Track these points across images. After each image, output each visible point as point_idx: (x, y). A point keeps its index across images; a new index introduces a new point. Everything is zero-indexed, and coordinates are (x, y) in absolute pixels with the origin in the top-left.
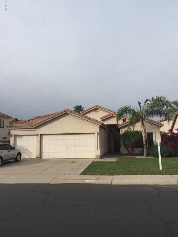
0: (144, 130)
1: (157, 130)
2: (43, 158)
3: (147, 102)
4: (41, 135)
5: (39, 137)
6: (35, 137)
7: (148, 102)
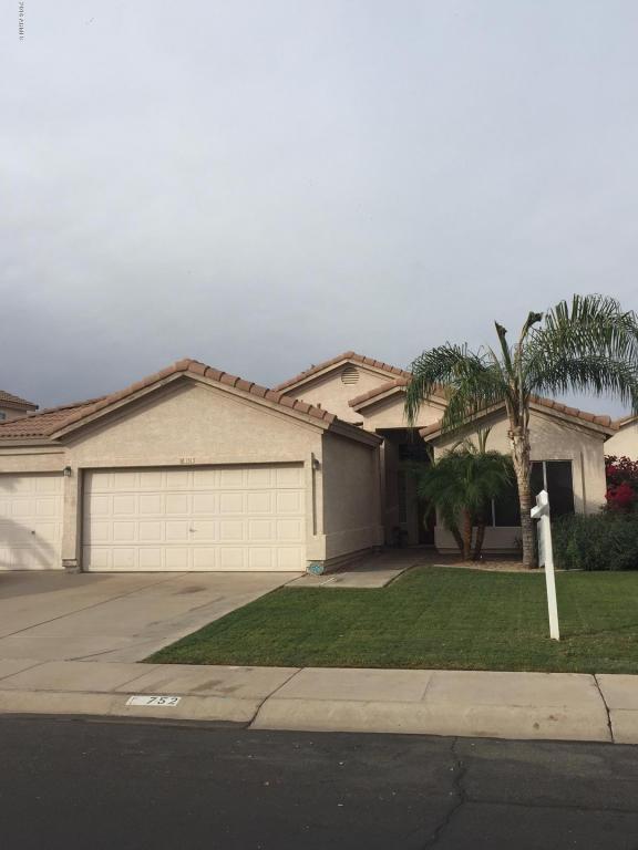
0: (519, 450)
1: (589, 452)
2: (91, 569)
3: (536, 325)
4: (85, 473)
5: (74, 482)
6: (60, 481)
7: (542, 325)
